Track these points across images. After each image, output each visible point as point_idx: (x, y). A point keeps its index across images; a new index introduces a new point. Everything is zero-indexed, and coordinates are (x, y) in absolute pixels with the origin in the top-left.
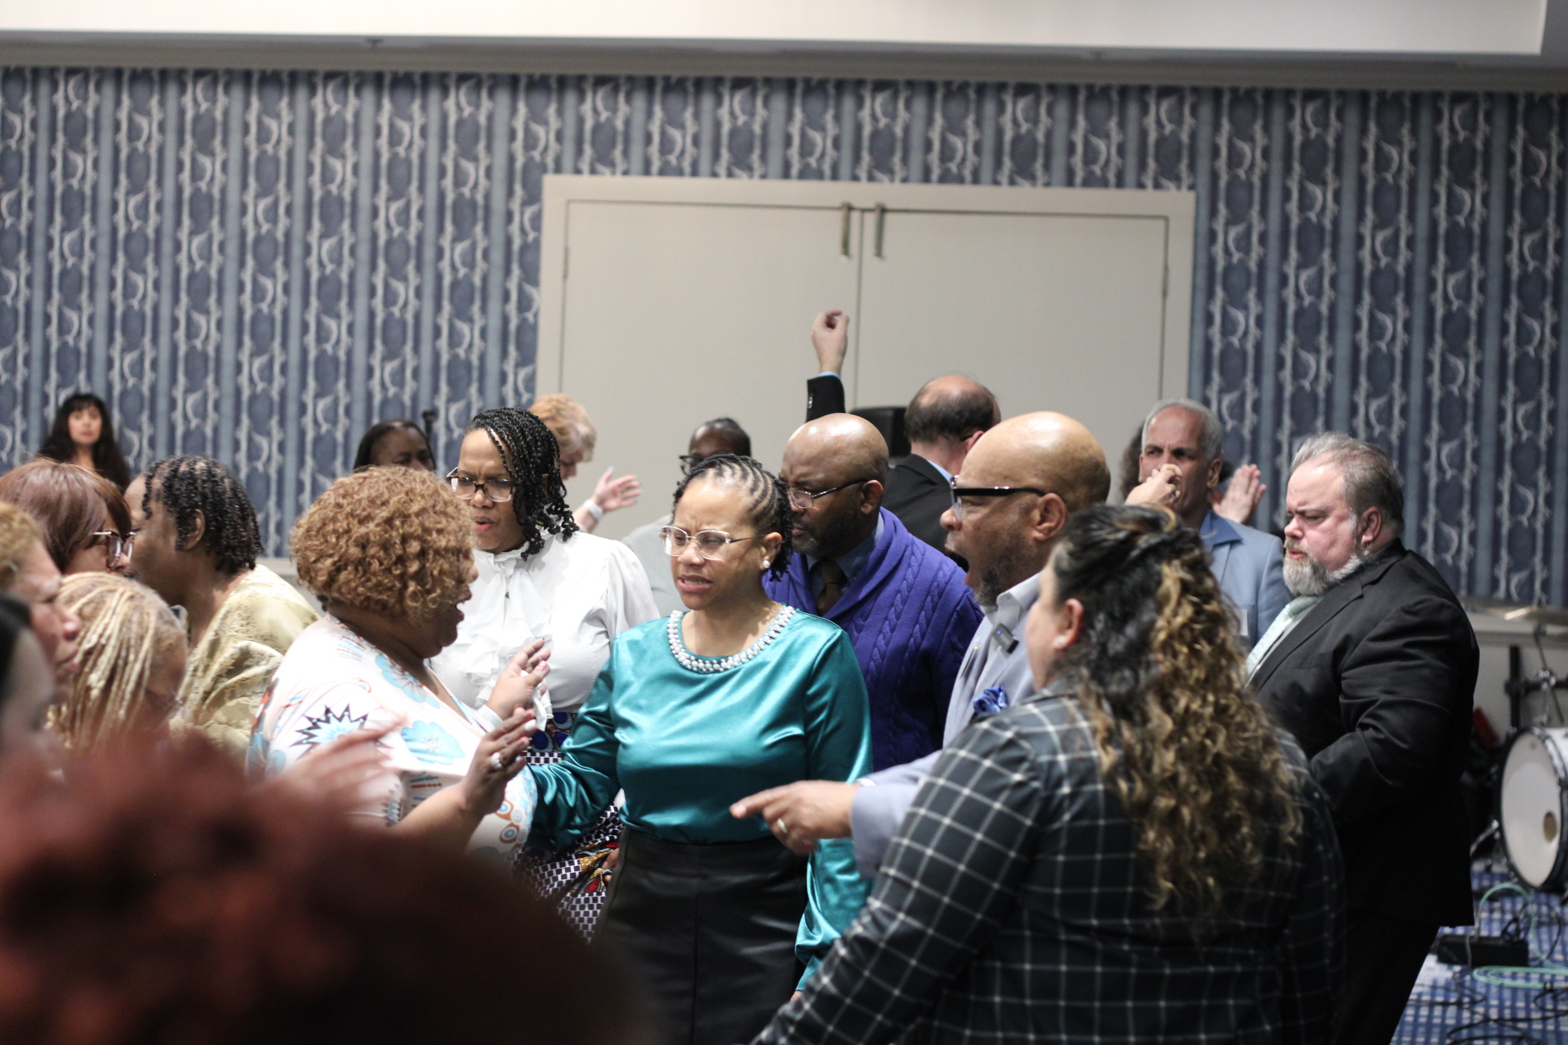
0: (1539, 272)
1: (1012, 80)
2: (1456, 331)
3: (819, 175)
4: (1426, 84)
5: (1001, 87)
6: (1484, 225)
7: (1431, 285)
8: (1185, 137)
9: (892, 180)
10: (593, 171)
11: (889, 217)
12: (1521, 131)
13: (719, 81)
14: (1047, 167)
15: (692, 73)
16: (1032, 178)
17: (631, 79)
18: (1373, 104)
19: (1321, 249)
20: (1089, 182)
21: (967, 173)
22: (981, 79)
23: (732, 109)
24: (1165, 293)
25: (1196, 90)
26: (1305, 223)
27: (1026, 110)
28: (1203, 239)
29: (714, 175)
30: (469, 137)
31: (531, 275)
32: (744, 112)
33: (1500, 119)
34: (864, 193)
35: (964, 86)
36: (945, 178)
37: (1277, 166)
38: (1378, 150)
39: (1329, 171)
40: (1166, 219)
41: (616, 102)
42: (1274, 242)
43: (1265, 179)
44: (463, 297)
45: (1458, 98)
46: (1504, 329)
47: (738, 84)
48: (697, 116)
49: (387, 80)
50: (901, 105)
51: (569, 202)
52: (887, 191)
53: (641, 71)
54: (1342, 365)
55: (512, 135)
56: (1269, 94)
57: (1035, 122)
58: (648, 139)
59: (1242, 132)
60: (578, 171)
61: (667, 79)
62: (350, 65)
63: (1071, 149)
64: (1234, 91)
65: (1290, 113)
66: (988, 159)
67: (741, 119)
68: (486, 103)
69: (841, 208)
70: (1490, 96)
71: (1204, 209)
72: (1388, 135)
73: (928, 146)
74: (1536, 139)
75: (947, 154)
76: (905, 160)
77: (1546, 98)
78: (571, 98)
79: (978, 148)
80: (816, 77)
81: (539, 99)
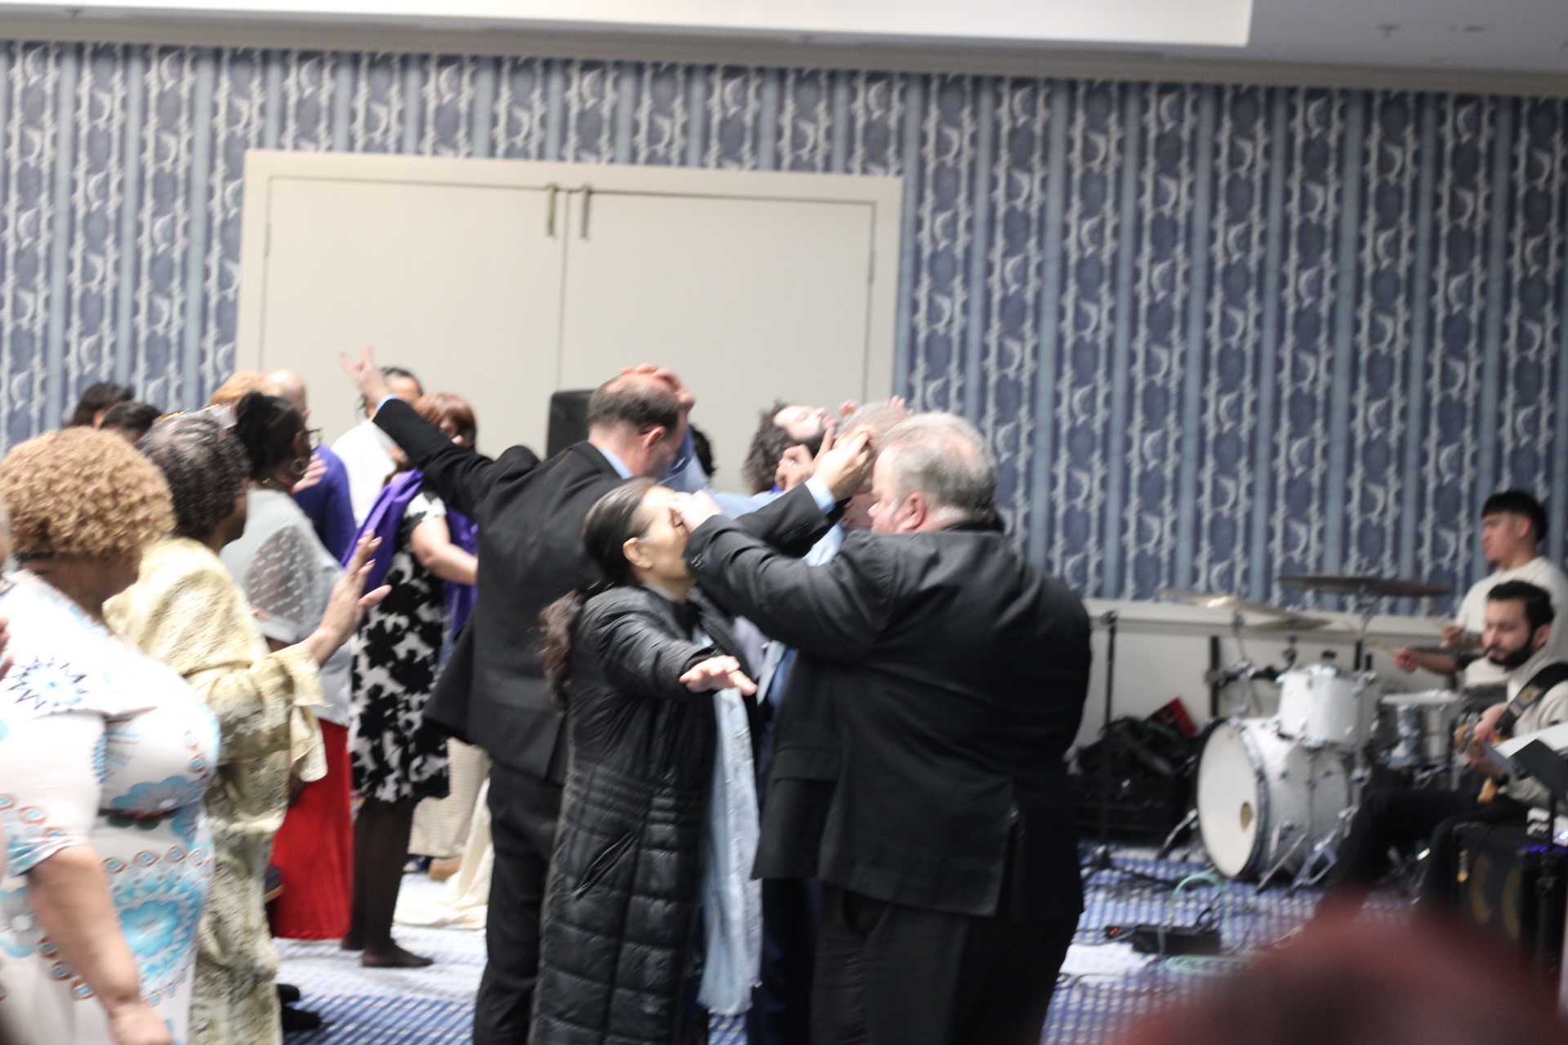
0: (1243, 263)
1: (722, 62)
2: (1161, 322)
3: (525, 154)
4: (1134, 75)
5: (710, 69)
6: (1189, 216)
7: (1136, 275)
8: (893, 123)
9: (599, 161)
10: (296, 147)
11: (596, 200)
12: (1227, 123)
13: (425, 58)
14: (755, 149)
15: (399, 50)
16: (739, 161)
17: (335, 55)
18: (1081, 91)
19: (1027, 237)
20: (797, 166)
21: (674, 155)
22: (690, 60)
23: (438, 86)
24: (871, 279)
25: (906, 77)
26: (1011, 212)
27: (734, 94)
28: (909, 226)
29: (419, 152)
30: (170, 110)
31: (232, 251)
32: (450, 89)
33: (1207, 109)
34: (572, 173)
35: (672, 67)
36: (651, 160)
37: (984, 152)
38: (1086, 139)
39: (1036, 159)
40: (873, 205)
41: (321, 75)
42: (980, 230)
43: (972, 166)
44: (163, 273)
45: (1165, 89)
46: (1208, 320)
47: (445, 61)
48: (402, 93)
49: (88, 51)
50: (609, 84)
51: (271, 178)
52: (593, 172)
53: (347, 46)
54: (1047, 353)
55: (215, 109)
56: (977, 81)
57: (743, 104)
58: (353, 115)
59: (949, 118)
60: (280, 147)
61: (372, 55)
62: (52, 36)
63: (779, 133)
64: (943, 77)
65: (998, 101)
66: (695, 141)
67: (448, 97)
68: (188, 77)
69: (546, 188)
70: (1197, 87)
71: (912, 195)
72: (1095, 124)
73: (635, 128)
74: (1242, 130)
75: (654, 135)
76: (612, 141)
77: (1253, 90)
78: (275, 73)
79: (685, 130)
80: (524, 55)
81: (242, 73)
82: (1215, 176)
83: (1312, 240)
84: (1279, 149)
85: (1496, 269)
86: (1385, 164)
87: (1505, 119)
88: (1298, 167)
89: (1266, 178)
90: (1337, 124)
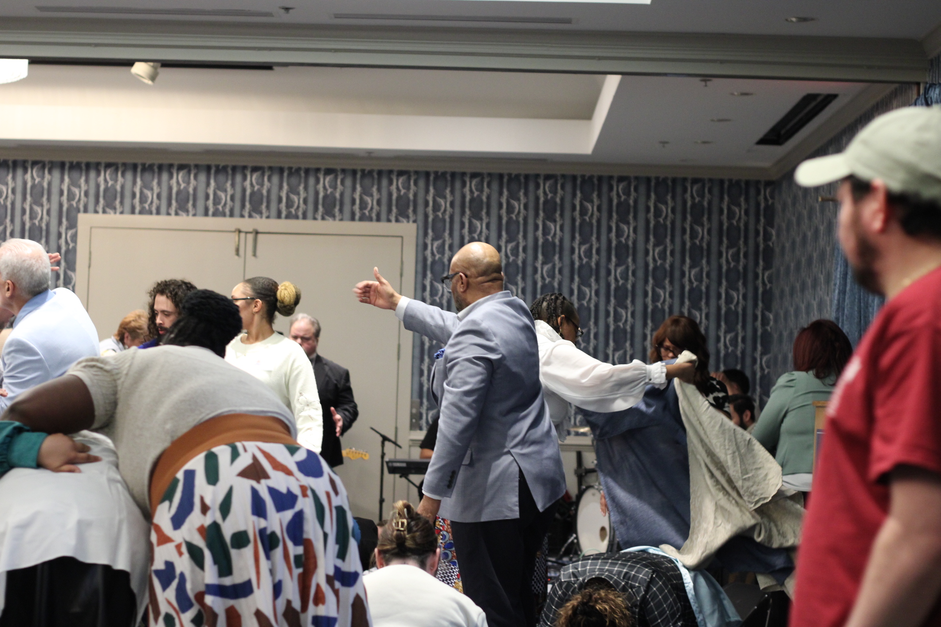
0: (588, 264)
1: (323, 167)
3: (223, 215)
4: (531, 170)
5: (317, 170)
6: (561, 240)
7: (535, 270)
8: (411, 196)
9: (261, 217)
10: (104, 212)
11: (260, 236)
12: (579, 194)
13: (171, 166)
14: (341, 211)
15: (157, 162)
16: (333, 216)
17: (124, 165)
18: (505, 180)
20: (363, 218)
21: (300, 214)
22: (307, 166)
23: (178, 181)
24: (401, 275)
25: (416, 173)
27: (330, 182)
28: (420, 248)
29: (168, 214)
30: (38, 194)
31: (71, 266)
32: (184, 182)
33: (569, 188)
34: (247, 224)
35: (298, 170)
36: (288, 216)
37: (457, 210)
38: (508, 203)
39: (484, 213)
40: (402, 238)
41: (117, 175)
43: (452, 217)
45: (547, 177)
46: (571, 291)
47: (181, 167)
48: (159, 184)
50: (266, 179)
51: (91, 228)
52: (259, 223)
53: (130, 160)
55: (61, 193)
56: (453, 175)
57: (335, 188)
58: (134, 195)
59: (440, 194)
60: (96, 212)
61: (143, 165)
63: (353, 202)
64: (436, 173)
65: (464, 184)
66: (311, 207)
67: (183, 186)
68: (47, 176)
69: (235, 231)
70: (563, 176)
71: (421, 233)
72: (513, 196)
73: (280, 200)
74: (587, 198)
75: (289, 204)
76: (268, 207)
77: (591, 178)
78: (93, 174)
79: (305, 201)
80: (222, 164)
81: (75, 174)
82: (573, 221)
83: (622, 252)
84: (605, 207)
85: (714, 265)
86: (657, 214)
87: (716, 191)
88: (615, 216)
89: (599, 221)
90: (633, 194)
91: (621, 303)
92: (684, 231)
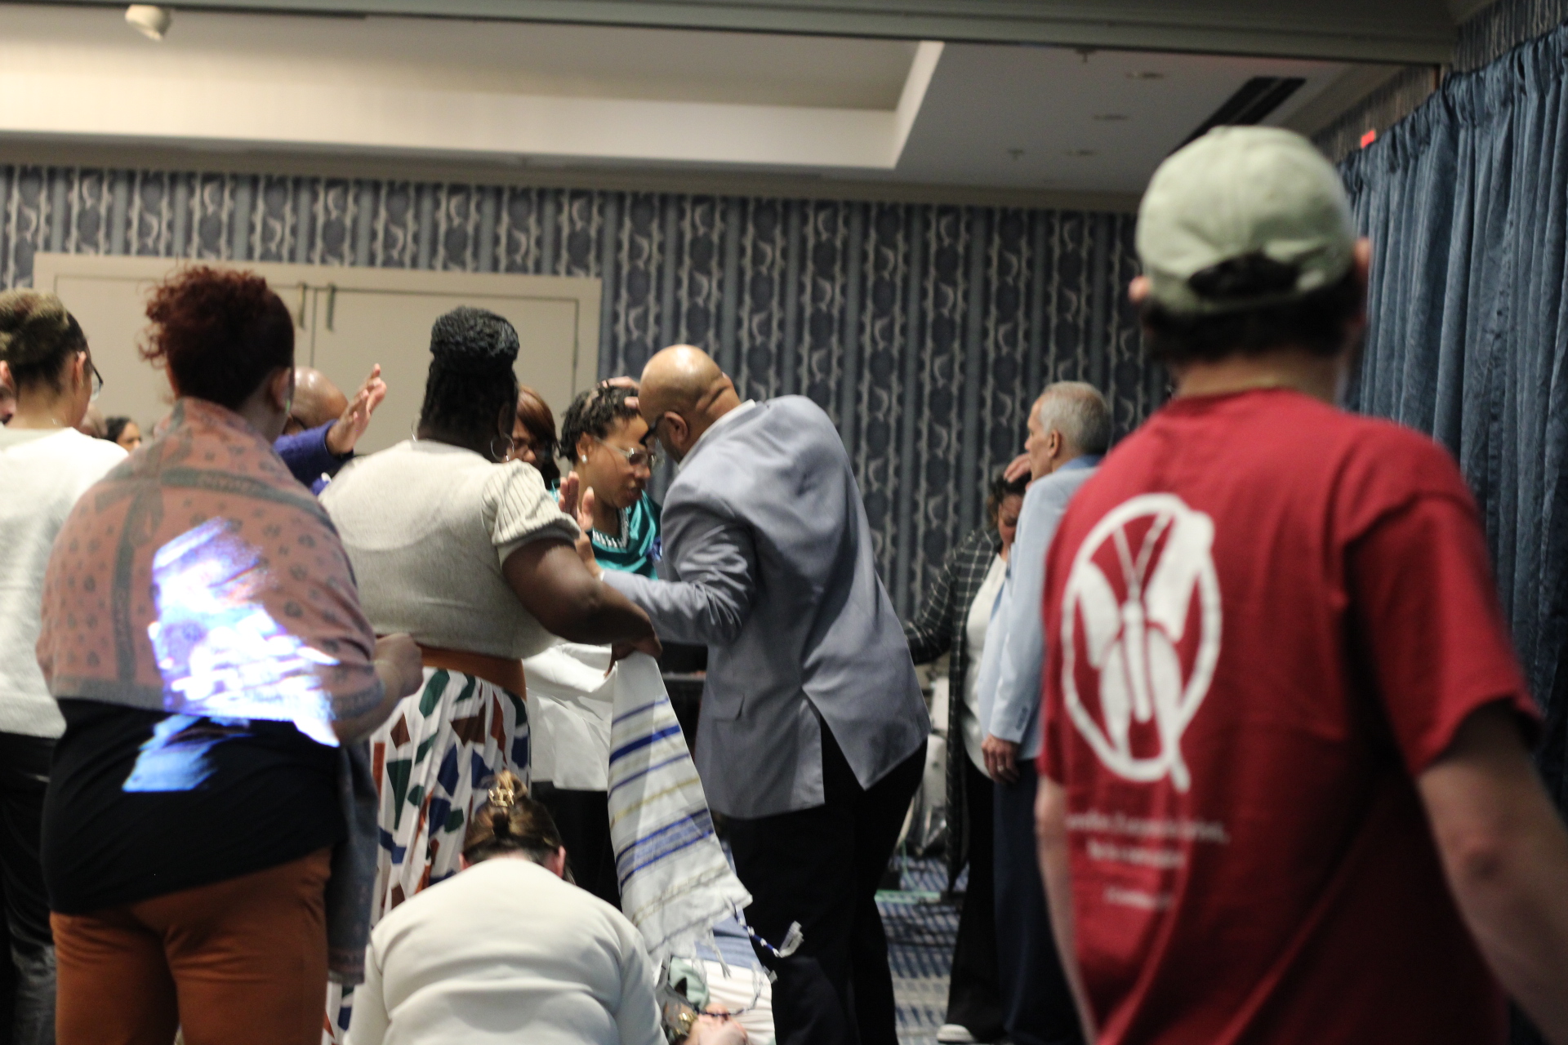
0: (887, 351)
1: (447, 181)
3: (278, 257)
4: (794, 193)
5: (437, 187)
6: (843, 311)
7: (798, 360)
8: (593, 233)
9: (342, 264)
10: (78, 250)
11: (340, 298)
12: (873, 234)
13: (191, 175)
14: (476, 255)
15: (168, 168)
16: (462, 264)
17: (113, 172)
18: (751, 208)
19: (707, 329)
20: (511, 268)
21: (407, 259)
22: (420, 179)
23: (203, 201)
24: (575, 364)
25: (603, 194)
26: (693, 308)
27: (458, 208)
28: (608, 319)
29: (186, 254)
32: (212, 202)
33: (856, 223)
34: (318, 274)
35: (405, 185)
36: (387, 263)
37: (670, 258)
38: (755, 247)
39: (714, 264)
40: (577, 302)
41: (100, 190)
42: (668, 323)
43: (660, 269)
45: (821, 205)
46: (858, 398)
47: (208, 178)
48: (171, 205)
50: (350, 199)
51: (56, 279)
52: (337, 273)
53: (123, 165)
55: (7, 217)
56: (664, 199)
57: (465, 216)
58: (128, 224)
59: (641, 229)
60: (65, 250)
61: (145, 173)
63: (496, 240)
64: (635, 195)
65: (681, 215)
66: (425, 247)
67: (211, 209)
69: (297, 287)
70: (848, 204)
71: (609, 294)
72: (763, 235)
73: (373, 235)
74: (886, 240)
75: (389, 242)
76: (353, 247)
77: (894, 207)
78: (60, 187)
79: (416, 238)
80: (277, 174)
81: (31, 187)
82: (863, 278)
83: (944, 332)
84: (916, 256)
85: (1096, 355)
86: (1004, 269)
87: (1102, 232)
88: (932, 271)
89: (906, 280)
90: (964, 235)
91: (940, 417)
92: (1047, 299)
